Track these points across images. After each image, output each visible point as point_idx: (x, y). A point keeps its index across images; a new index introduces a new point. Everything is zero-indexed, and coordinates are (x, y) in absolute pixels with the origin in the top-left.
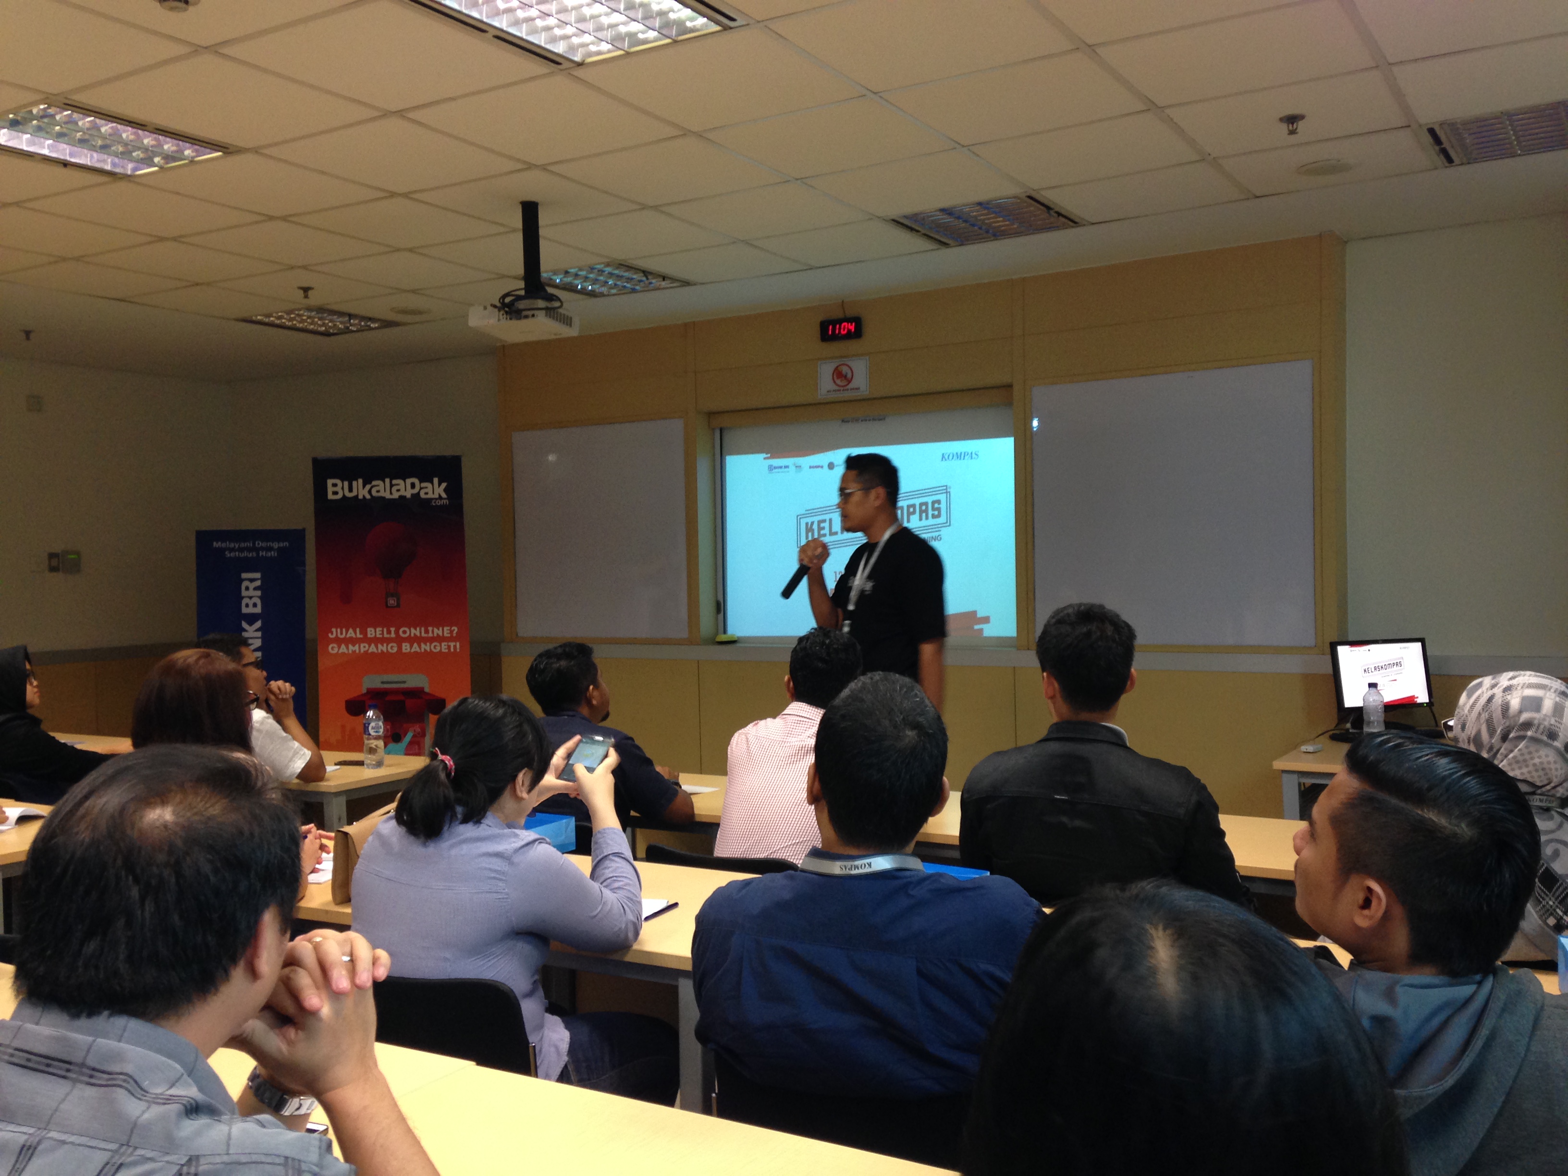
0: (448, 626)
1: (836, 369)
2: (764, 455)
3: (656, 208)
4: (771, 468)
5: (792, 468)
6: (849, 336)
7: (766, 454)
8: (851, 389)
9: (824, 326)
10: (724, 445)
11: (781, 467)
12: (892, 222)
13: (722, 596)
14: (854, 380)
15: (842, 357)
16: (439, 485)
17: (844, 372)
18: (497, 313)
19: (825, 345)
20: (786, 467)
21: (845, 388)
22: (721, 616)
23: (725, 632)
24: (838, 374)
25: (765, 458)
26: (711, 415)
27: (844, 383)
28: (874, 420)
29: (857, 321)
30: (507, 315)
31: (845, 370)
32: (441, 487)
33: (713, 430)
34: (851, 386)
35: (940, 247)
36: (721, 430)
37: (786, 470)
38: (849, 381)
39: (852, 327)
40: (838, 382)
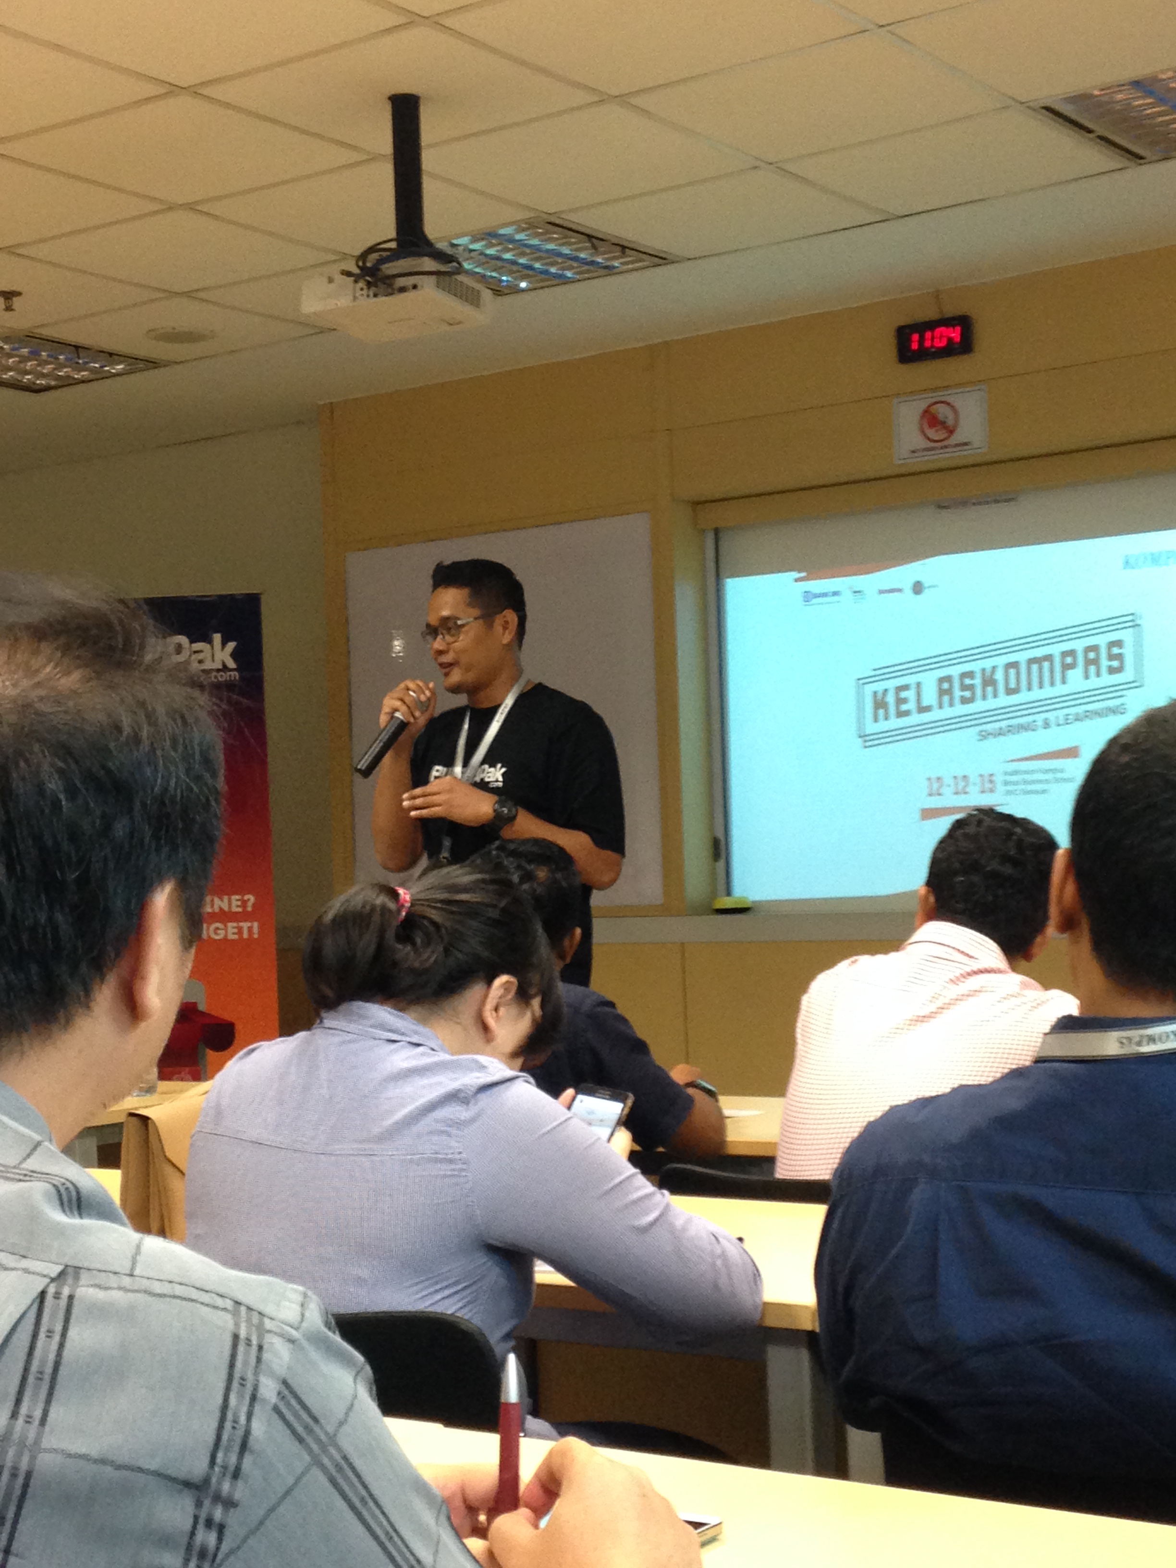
0: (237, 894)
1: (926, 411)
2: (795, 575)
3: (621, 99)
4: (808, 597)
5: (847, 595)
6: (949, 351)
7: (800, 571)
8: (957, 445)
9: (903, 334)
10: (722, 559)
11: (825, 595)
12: (1044, 111)
13: (722, 828)
14: (959, 431)
15: (935, 389)
16: (224, 644)
17: (941, 417)
18: (351, 285)
19: (904, 368)
20: (835, 594)
21: (945, 443)
22: (721, 864)
23: (729, 893)
24: (930, 419)
25: (797, 580)
26: (697, 504)
27: (942, 435)
28: (997, 501)
29: (964, 322)
30: (369, 288)
31: (942, 411)
32: (226, 649)
33: (703, 531)
34: (954, 440)
35: (1127, 163)
36: (717, 531)
37: (836, 598)
38: (951, 432)
39: (955, 334)
40: (932, 433)
